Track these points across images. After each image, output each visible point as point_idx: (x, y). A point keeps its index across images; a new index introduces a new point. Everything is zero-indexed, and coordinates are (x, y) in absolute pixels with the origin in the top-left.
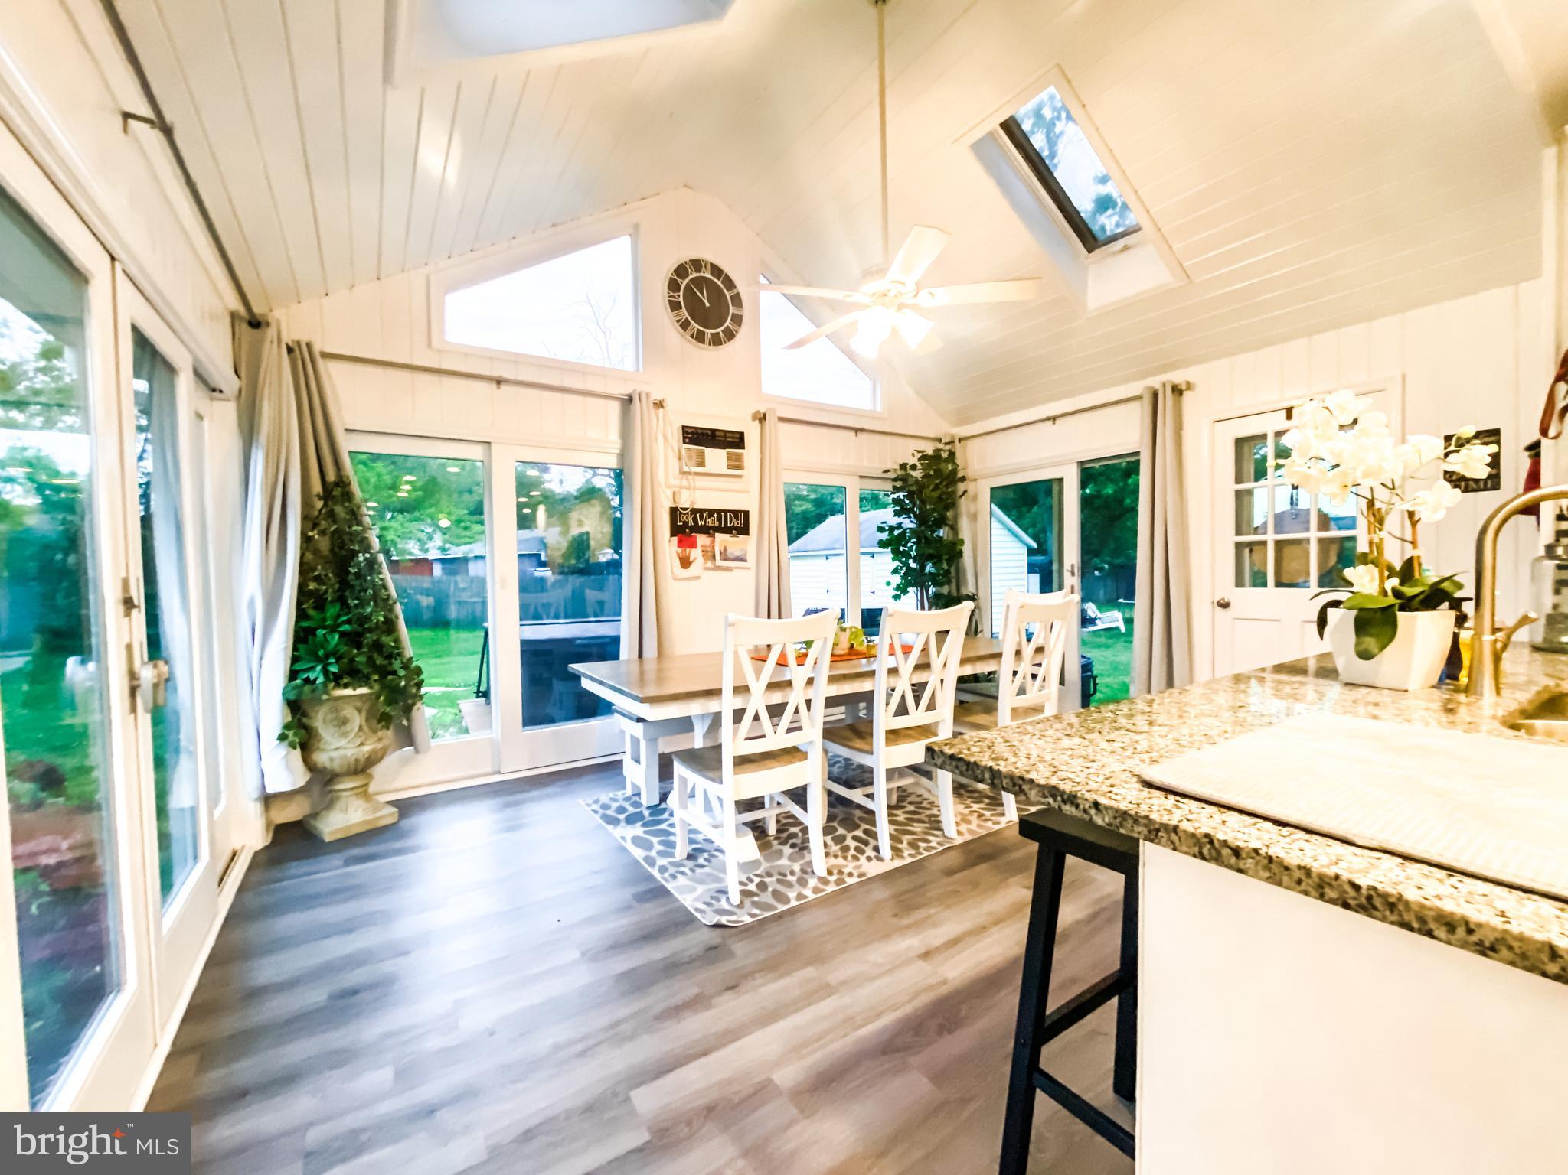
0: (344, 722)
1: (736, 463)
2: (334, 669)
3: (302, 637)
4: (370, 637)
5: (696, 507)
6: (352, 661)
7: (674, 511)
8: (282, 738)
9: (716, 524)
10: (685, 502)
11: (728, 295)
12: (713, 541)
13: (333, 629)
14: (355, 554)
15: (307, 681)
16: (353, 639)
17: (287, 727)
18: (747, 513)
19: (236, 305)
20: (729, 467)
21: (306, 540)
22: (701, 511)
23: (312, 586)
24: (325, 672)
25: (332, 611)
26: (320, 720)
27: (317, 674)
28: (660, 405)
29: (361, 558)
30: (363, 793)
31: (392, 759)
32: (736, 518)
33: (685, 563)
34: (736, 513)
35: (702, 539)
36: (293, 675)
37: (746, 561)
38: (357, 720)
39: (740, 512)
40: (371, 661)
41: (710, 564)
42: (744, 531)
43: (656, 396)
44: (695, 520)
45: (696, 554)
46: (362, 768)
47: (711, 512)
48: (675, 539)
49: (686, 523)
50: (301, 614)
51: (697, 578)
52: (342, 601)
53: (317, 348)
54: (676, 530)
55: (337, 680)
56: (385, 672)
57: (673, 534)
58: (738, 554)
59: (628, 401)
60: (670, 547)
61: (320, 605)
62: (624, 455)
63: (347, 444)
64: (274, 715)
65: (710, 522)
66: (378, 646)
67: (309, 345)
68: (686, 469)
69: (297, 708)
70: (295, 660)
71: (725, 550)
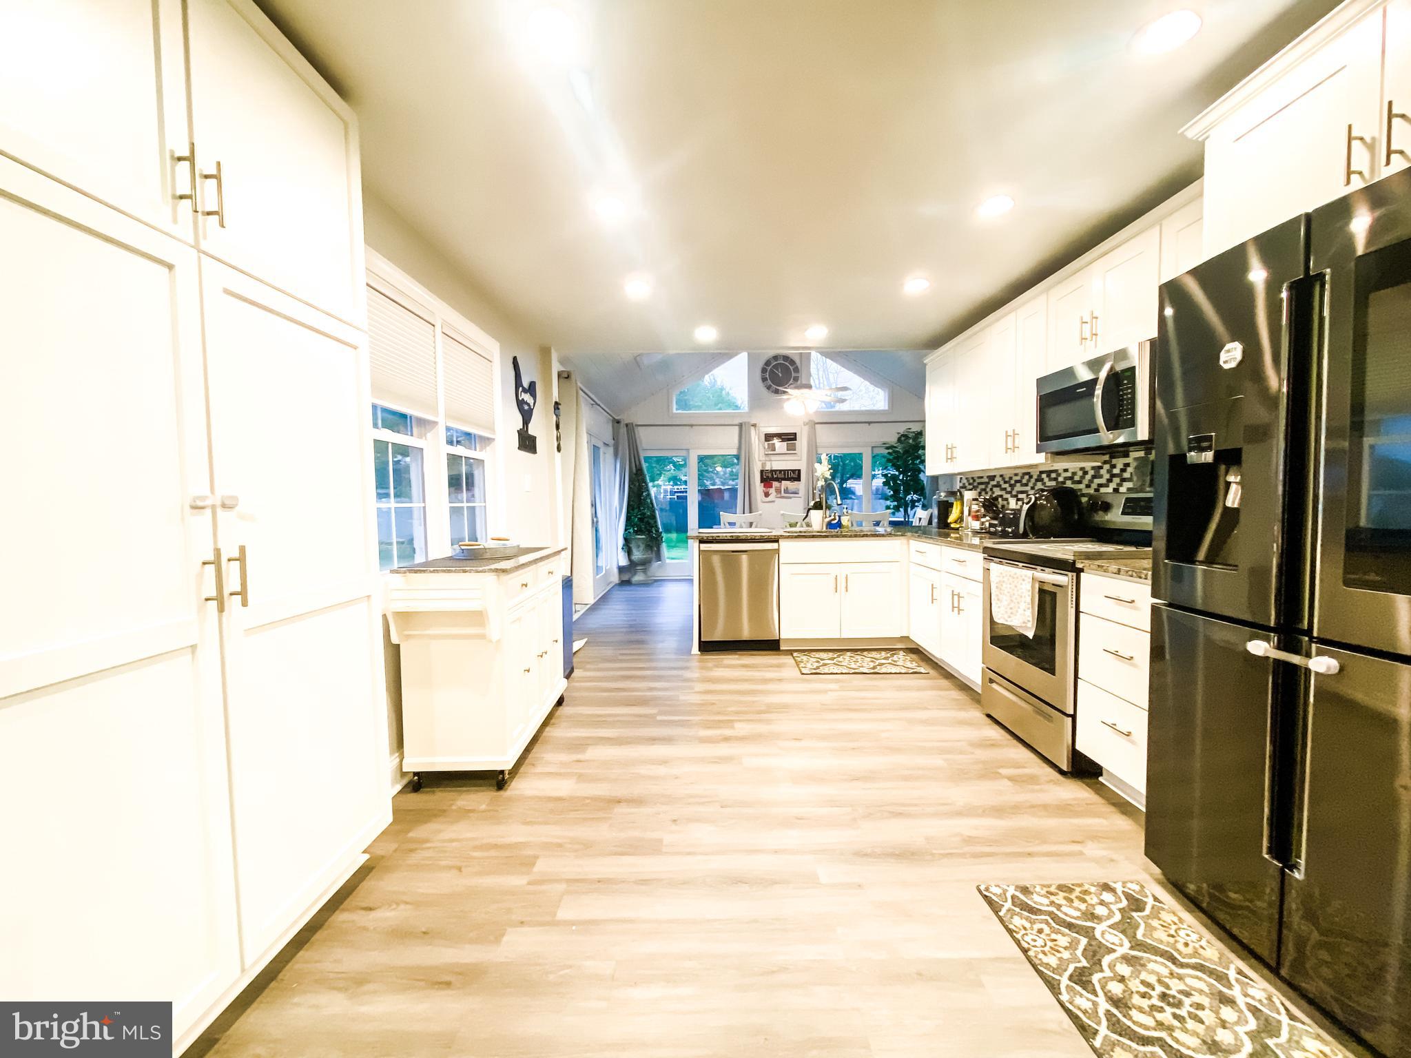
0: (639, 547)
1: (792, 448)
2: (636, 529)
3: (628, 519)
4: (646, 520)
5: (773, 469)
6: (641, 528)
7: (762, 472)
8: (623, 548)
9: (783, 476)
10: (768, 468)
11: (791, 368)
12: (781, 485)
13: (636, 517)
14: (643, 492)
15: (629, 532)
16: (641, 520)
17: (624, 545)
18: (799, 471)
19: (611, 418)
20: (787, 450)
21: (630, 488)
22: (776, 471)
23: (632, 503)
24: (634, 529)
25: (636, 511)
26: (633, 545)
27: (631, 530)
28: (754, 425)
29: (644, 494)
30: (645, 571)
31: (656, 564)
32: (794, 473)
33: (767, 495)
34: (793, 471)
35: (775, 484)
36: (626, 530)
37: (798, 493)
38: (642, 547)
39: (796, 470)
40: (645, 528)
41: (779, 496)
42: (798, 479)
43: (753, 422)
44: (772, 475)
45: (772, 491)
46: (645, 563)
47: (780, 471)
48: (763, 484)
49: (768, 477)
50: (628, 512)
51: (773, 502)
52: (639, 508)
53: (634, 424)
54: (763, 480)
55: (636, 532)
56: (650, 532)
57: (761, 482)
58: (794, 490)
59: (741, 425)
60: (758, 487)
61: (633, 510)
62: (740, 448)
63: (642, 455)
64: (621, 542)
65: (780, 476)
66: (649, 523)
67: (632, 424)
68: (766, 453)
69: (627, 541)
70: (626, 526)
71: (787, 488)
